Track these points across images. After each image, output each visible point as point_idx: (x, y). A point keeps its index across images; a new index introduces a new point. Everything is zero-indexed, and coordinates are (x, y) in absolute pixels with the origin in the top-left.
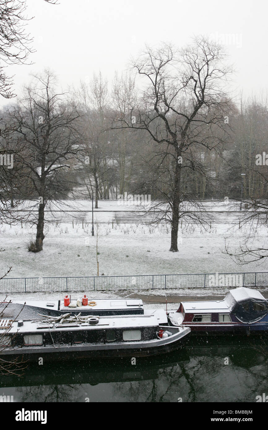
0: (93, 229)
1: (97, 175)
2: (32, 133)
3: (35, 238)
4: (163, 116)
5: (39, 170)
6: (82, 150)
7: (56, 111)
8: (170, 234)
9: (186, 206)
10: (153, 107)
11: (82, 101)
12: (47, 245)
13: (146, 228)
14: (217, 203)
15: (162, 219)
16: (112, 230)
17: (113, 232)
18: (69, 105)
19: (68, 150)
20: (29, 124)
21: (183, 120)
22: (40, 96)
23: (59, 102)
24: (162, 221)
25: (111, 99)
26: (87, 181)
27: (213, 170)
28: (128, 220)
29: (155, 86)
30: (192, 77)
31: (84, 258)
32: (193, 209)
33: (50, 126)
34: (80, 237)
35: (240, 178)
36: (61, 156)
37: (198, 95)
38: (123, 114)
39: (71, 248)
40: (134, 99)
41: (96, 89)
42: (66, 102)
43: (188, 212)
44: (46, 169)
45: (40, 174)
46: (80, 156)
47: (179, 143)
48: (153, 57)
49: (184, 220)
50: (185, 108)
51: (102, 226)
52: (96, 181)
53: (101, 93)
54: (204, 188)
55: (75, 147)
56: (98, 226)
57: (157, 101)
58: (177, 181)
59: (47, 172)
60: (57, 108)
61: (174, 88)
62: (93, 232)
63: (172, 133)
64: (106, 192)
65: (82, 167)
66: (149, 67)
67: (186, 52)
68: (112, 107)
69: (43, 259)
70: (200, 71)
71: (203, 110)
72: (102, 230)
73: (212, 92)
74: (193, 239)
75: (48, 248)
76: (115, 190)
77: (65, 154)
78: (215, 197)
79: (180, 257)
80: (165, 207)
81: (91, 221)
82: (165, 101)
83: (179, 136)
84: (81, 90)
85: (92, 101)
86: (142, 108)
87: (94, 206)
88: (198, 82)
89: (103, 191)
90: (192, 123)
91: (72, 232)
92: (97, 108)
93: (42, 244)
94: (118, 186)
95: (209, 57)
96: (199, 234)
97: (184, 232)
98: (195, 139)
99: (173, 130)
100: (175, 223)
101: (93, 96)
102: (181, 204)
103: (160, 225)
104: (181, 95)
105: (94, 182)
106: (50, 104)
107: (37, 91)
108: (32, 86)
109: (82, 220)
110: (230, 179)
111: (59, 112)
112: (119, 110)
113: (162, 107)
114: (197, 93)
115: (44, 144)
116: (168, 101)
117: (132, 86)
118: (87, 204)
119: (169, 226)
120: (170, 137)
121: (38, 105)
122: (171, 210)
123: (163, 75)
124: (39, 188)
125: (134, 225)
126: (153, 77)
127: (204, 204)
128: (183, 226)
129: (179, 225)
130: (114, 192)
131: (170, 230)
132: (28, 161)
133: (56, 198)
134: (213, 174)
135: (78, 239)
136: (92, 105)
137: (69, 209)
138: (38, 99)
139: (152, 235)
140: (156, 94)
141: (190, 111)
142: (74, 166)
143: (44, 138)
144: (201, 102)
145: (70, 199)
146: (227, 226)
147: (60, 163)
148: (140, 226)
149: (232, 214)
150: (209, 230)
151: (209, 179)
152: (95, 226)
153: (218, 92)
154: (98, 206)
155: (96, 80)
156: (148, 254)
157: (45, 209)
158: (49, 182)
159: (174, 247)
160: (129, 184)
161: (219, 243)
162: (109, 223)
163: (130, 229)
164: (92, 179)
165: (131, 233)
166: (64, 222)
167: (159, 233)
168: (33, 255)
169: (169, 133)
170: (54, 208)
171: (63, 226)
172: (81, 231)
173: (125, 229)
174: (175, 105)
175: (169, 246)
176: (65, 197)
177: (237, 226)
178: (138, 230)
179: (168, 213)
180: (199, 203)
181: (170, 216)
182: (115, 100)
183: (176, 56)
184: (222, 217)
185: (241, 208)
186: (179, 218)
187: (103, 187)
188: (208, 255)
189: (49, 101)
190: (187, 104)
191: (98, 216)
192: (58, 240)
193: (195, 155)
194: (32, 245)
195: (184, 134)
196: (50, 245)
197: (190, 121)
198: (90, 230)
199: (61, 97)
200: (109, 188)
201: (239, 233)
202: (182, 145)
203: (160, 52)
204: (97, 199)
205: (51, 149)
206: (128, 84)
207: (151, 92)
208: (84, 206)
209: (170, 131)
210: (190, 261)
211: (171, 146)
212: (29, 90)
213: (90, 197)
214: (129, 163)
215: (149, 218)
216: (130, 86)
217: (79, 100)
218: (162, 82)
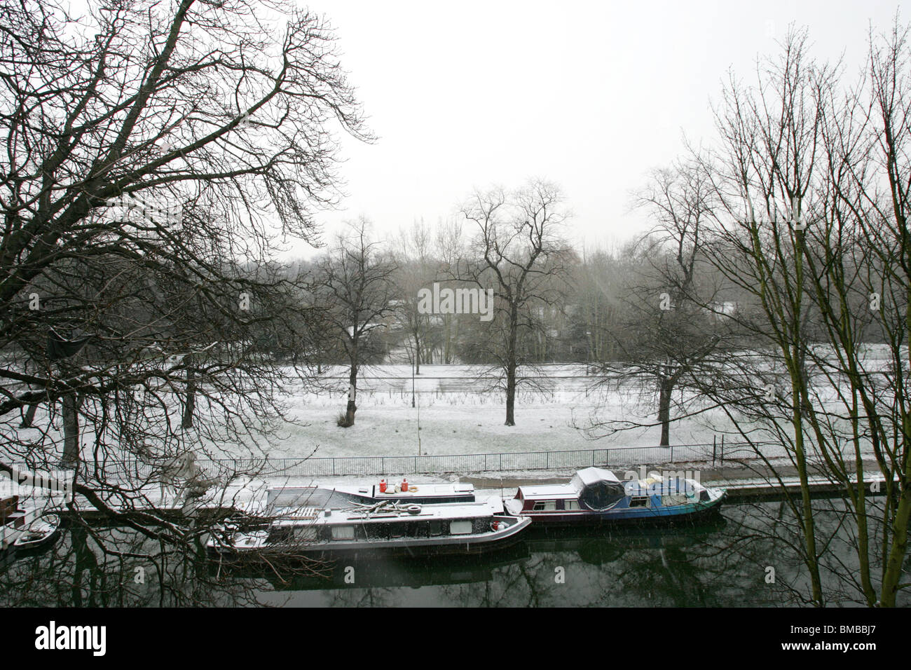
0: (414, 399)
1: (418, 335)
2: (344, 288)
3: (345, 410)
4: (494, 267)
5: (351, 330)
6: (401, 306)
7: (371, 262)
8: (505, 405)
9: (523, 371)
10: (483, 256)
11: (402, 251)
12: (360, 419)
13: (476, 398)
14: (559, 367)
15: (496, 386)
16: (436, 401)
17: (438, 403)
18: (386, 255)
19: (386, 307)
20: (340, 277)
21: (518, 271)
22: (354, 246)
23: (375, 251)
24: (495, 389)
25: (435, 248)
26: (406, 342)
27: (554, 329)
28: (455, 389)
29: (485, 233)
30: (528, 223)
31: (403, 434)
32: (531, 374)
33: (364, 279)
34: (398, 409)
35: (585, 337)
36: (377, 313)
37: (535, 242)
38: (448, 264)
39: (388, 422)
40: (461, 247)
41: (417, 236)
42: (382, 252)
43: (526, 378)
44: (359, 329)
45: (352, 334)
46: (397, 313)
47: (514, 297)
48: (482, 201)
49: (521, 388)
50: (519, 256)
51: (424, 396)
52: (418, 343)
53: (423, 241)
54: (544, 350)
55: (393, 302)
56: (419, 396)
57: (488, 249)
58: (512, 341)
59: (360, 333)
60: (373, 258)
61: (507, 235)
62: (413, 403)
63: (505, 286)
64: (429, 355)
65: (400, 326)
66: (478, 211)
67: (520, 194)
68: (436, 257)
69: (354, 435)
70: (536, 215)
71: (541, 259)
72: (424, 400)
73: (550, 239)
74: (532, 410)
75: (361, 422)
76: (440, 353)
77: (381, 311)
78: (558, 360)
79: (517, 432)
80: (499, 372)
81: (412, 390)
82: (497, 249)
83: (514, 289)
84: (400, 238)
85: (413, 250)
86: (471, 258)
87: (415, 372)
88: (534, 228)
89: (425, 354)
90: (528, 274)
91: (389, 403)
92: (418, 257)
93: (354, 417)
94: (443, 348)
95: (546, 200)
96: (540, 405)
97: (522, 402)
98: (534, 293)
99: (506, 282)
100: (510, 391)
101: (413, 245)
102: (517, 368)
103: (493, 394)
104: (514, 242)
105: (415, 344)
106: (365, 254)
107: (350, 239)
108: (345, 234)
109: (401, 389)
110: (574, 338)
111: (374, 264)
112: (443, 260)
113: (493, 257)
114: (533, 239)
115: (358, 300)
116: (500, 249)
117: (458, 233)
118: (406, 370)
119: (504, 395)
120: (504, 290)
121: (351, 256)
122: (506, 376)
123: (494, 220)
124: (350, 351)
125: (462, 394)
126: (483, 222)
127: (544, 368)
128: (521, 394)
129: (516, 394)
130: (438, 356)
131: (505, 400)
132: (339, 319)
133: (371, 363)
134: (554, 334)
135: (396, 412)
136: (413, 255)
137: (386, 376)
138: (351, 248)
139: (483, 406)
140: (487, 241)
141: (525, 261)
142: (392, 325)
143: (358, 293)
144: (538, 250)
145: (387, 364)
146: (573, 394)
147: (375, 322)
148: (469, 395)
149: (578, 380)
150: (551, 399)
151: (549, 338)
152: (416, 395)
153: (557, 239)
154: (420, 372)
155: (417, 227)
156: (480, 429)
157: (357, 376)
158: (362, 345)
159: (510, 420)
160: (456, 346)
161: (564, 416)
162: (432, 392)
163: (458, 400)
164: (413, 340)
165: (459, 404)
166: (380, 391)
167: (491, 404)
168: (342, 430)
169: (502, 287)
170: (368, 374)
171: (378, 395)
172: (399, 402)
173: (452, 399)
174: (508, 253)
175: (504, 419)
176: (381, 362)
177: (584, 394)
178: (467, 401)
179: (502, 380)
180: (539, 368)
181: (504, 383)
182: (439, 249)
183: (508, 199)
184: (567, 383)
185: (588, 373)
186: (515, 385)
187: (425, 350)
188: (550, 429)
189: (363, 251)
190: (521, 253)
191: (420, 384)
192: (373, 412)
193: (532, 311)
194: (342, 418)
195: (519, 286)
196: (363, 419)
197: (526, 271)
198: (410, 400)
199: (378, 246)
200: (432, 350)
201: (586, 402)
202: (518, 300)
203: (489, 195)
204: (419, 363)
205: (365, 306)
206: (454, 231)
207: (480, 239)
208: (403, 372)
209: (503, 284)
210: (529, 436)
211: (505, 301)
212: (341, 238)
213: (409, 361)
214: (456, 321)
215: (480, 386)
216: (457, 233)
217: (397, 249)
218: (493, 227)
